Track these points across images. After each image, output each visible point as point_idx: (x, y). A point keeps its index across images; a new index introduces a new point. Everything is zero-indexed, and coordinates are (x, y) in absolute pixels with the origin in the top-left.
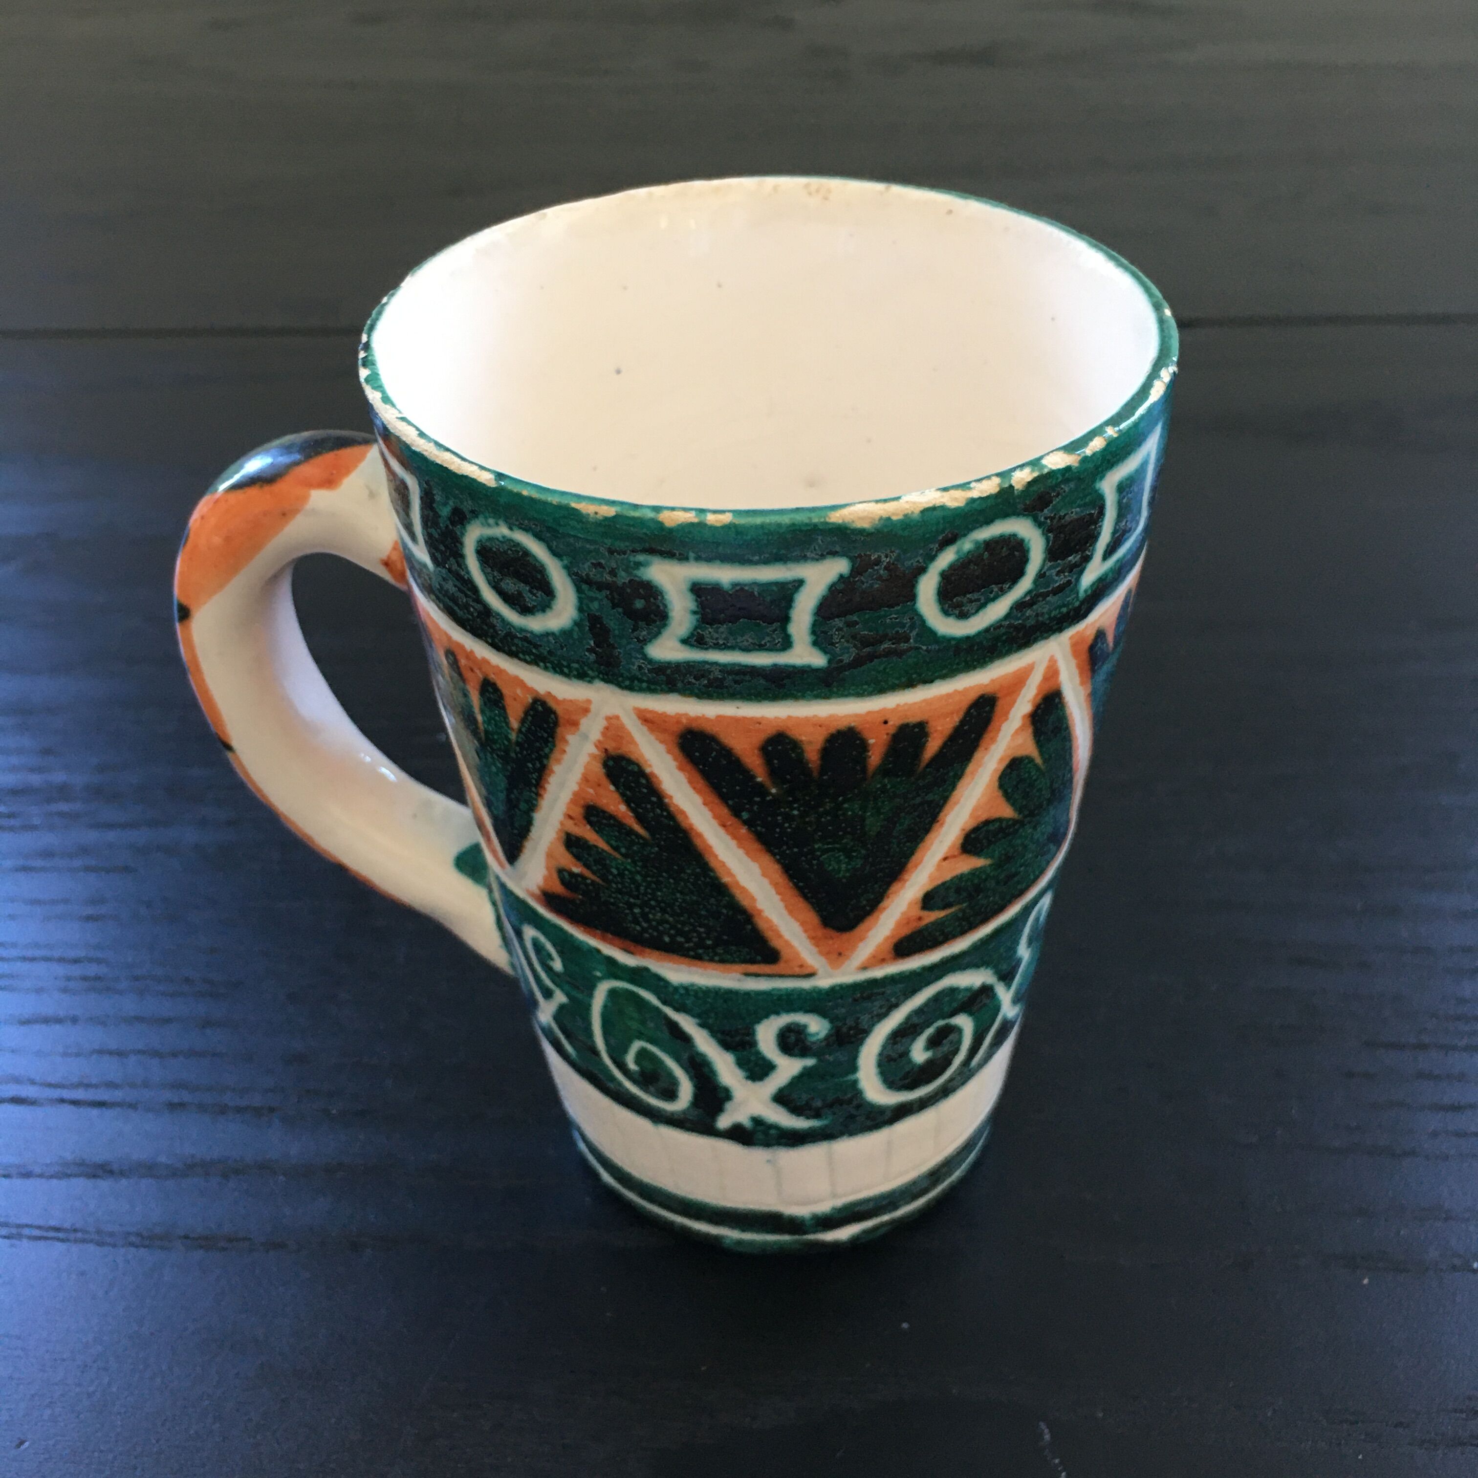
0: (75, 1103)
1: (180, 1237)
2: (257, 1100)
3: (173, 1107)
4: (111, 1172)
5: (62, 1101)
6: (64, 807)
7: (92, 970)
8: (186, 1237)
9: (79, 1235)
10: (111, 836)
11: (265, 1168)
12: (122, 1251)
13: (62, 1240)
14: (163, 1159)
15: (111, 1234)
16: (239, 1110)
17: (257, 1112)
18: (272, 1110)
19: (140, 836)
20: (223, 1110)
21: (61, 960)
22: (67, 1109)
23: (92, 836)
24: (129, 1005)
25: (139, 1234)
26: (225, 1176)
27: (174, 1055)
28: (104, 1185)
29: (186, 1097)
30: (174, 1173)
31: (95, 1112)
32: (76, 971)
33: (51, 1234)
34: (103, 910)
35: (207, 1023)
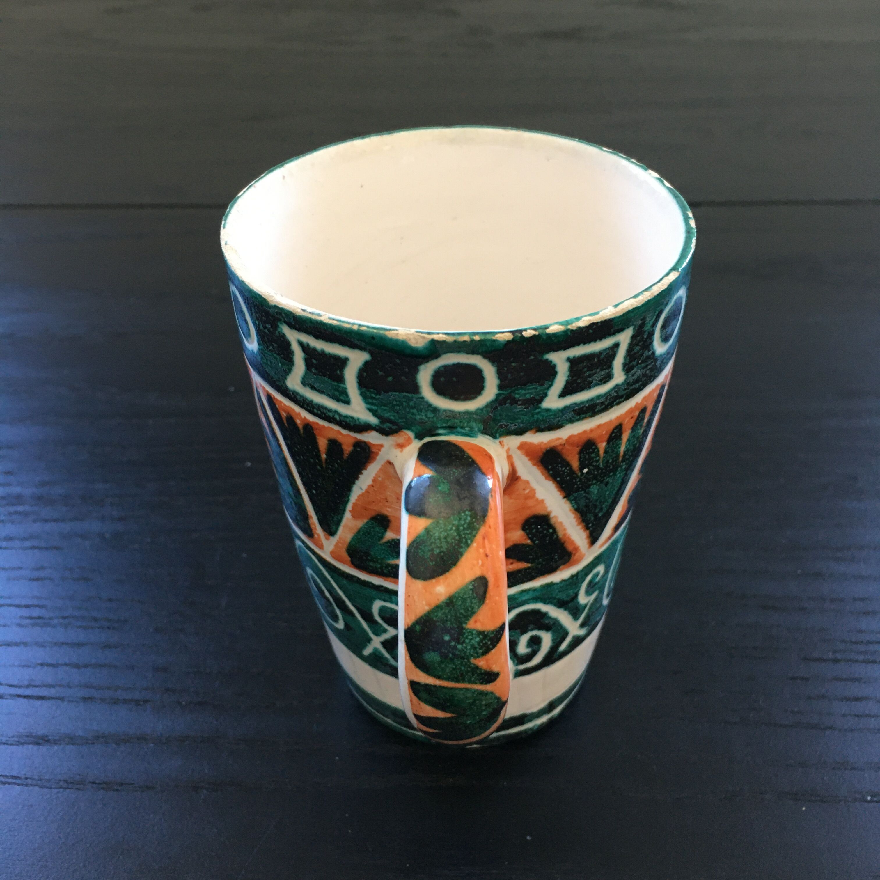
0: (25, 697)
1: (90, 782)
2: (137, 696)
3: (85, 699)
4: (48, 741)
5: (19, 696)
6: (20, 508)
7: (36, 612)
8: (94, 783)
9: (29, 781)
10: (48, 527)
11: (142, 738)
12: (56, 791)
13: (18, 785)
14: (80, 733)
15: (49, 781)
16: (125, 701)
17: (137, 703)
18: (146, 701)
19: (66, 527)
20: (116, 702)
21: (18, 606)
22: (21, 700)
23: (37, 527)
24: (60, 635)
25: (65, 781)
26: (117, 744)
27: (86, 666)
28: (43, 749)
29: (94, 693)
30: (87, 742)
31: (39, 703)
32: (25, 612)
33: (11, 780)
34: (42, 574)
35: (107, 646)
